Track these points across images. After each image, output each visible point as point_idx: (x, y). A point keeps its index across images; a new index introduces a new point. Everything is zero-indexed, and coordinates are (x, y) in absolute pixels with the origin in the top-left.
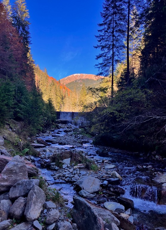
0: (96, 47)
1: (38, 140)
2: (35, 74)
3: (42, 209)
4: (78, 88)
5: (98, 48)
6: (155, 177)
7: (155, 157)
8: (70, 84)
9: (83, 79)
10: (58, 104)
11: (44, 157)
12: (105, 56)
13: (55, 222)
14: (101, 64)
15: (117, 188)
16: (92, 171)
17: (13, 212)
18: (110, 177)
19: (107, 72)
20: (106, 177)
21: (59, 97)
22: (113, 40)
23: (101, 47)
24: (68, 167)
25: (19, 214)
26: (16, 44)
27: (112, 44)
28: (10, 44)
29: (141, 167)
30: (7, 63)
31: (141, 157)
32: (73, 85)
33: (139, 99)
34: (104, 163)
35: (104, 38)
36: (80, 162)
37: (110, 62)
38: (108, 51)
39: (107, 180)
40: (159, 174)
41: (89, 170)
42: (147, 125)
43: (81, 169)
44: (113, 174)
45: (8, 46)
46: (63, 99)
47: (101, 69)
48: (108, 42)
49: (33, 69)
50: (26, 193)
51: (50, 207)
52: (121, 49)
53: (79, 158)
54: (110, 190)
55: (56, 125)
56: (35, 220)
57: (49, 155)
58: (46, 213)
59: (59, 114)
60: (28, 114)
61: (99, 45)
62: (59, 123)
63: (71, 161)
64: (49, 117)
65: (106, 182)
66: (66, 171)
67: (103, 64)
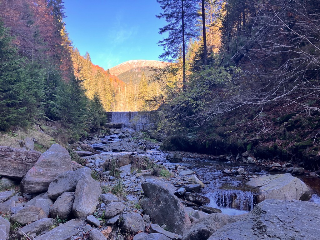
0: (159, 17)
1: (82, 146)
2: (72, 61)
3: (98, 202)
4: (135, 80)
5: (161, 18)
6: (249, 181)
7: (247, 159)
8: (123, 74)
9: (142, 67)
10: (107, 103)
11: (92, 165)
12: (172, 29)
13: (118, 214)
14: (167, 40)
15: (199, 196)
16: (161, 178)
17: (56, 208)
18: (187, 184)
19: (175, 51)
20: (182, 184)
21: (109, 92)
22: (182, 6)
23: (166, 17)
24: (127, 175)
25: (65, 211)
26: (44, 17)
27: (181, 11)
28: (35, 17)
29: (229, 171)
30: (31, 43)
31: (228, 160)
32: (128, 77)
33: (223, 81)
34: (177, 169)
35: (169, 3)
36: (144, 168)
37: (179, 38)
38: (176, 21)
39: (184, 187)
40: (254, 177)
41: (157, 176)
42: (235, 119)
43: (147, 177)
44: (191, 179)
45: (32, 19)
46: (114, 96)
47: (167, 47)
48: (175, 9)
49: (70, 54)
50: (73, 187)
51: (110, 200)
52: (194, 18)
53: (144, 163)
54: (189, 200)
55: (106, 129)
56: (88, 215)
57: (100, 163)
58: (104, 207)
59: (109, 115)
60: (67, 107)
61: (163, 13)
62: (111, 128)
63: (131, 168)
64: (96, 118)
65: (182, 190)
66: (126, 179)
67: (169, 39)
